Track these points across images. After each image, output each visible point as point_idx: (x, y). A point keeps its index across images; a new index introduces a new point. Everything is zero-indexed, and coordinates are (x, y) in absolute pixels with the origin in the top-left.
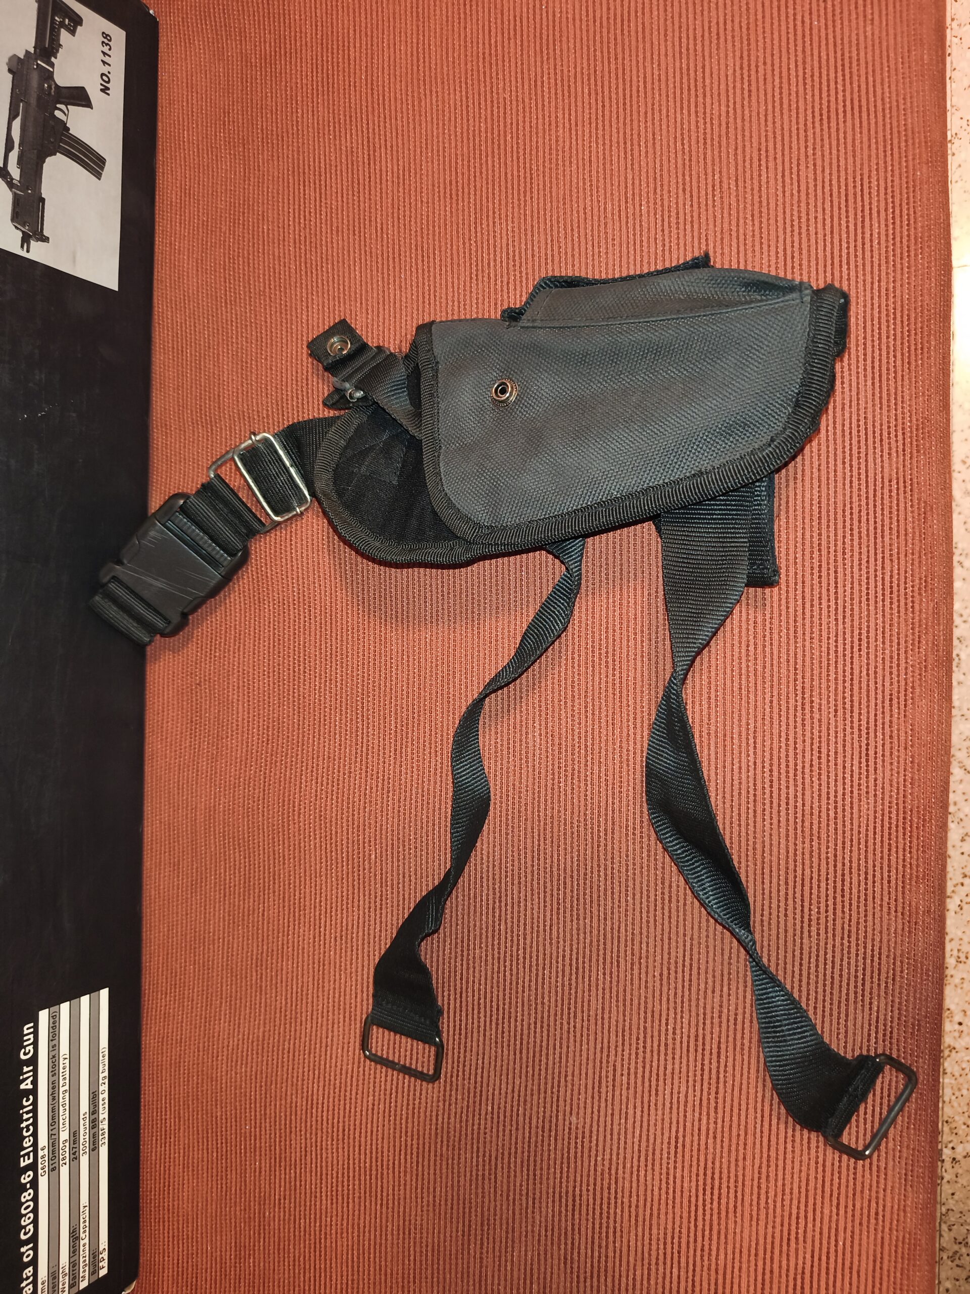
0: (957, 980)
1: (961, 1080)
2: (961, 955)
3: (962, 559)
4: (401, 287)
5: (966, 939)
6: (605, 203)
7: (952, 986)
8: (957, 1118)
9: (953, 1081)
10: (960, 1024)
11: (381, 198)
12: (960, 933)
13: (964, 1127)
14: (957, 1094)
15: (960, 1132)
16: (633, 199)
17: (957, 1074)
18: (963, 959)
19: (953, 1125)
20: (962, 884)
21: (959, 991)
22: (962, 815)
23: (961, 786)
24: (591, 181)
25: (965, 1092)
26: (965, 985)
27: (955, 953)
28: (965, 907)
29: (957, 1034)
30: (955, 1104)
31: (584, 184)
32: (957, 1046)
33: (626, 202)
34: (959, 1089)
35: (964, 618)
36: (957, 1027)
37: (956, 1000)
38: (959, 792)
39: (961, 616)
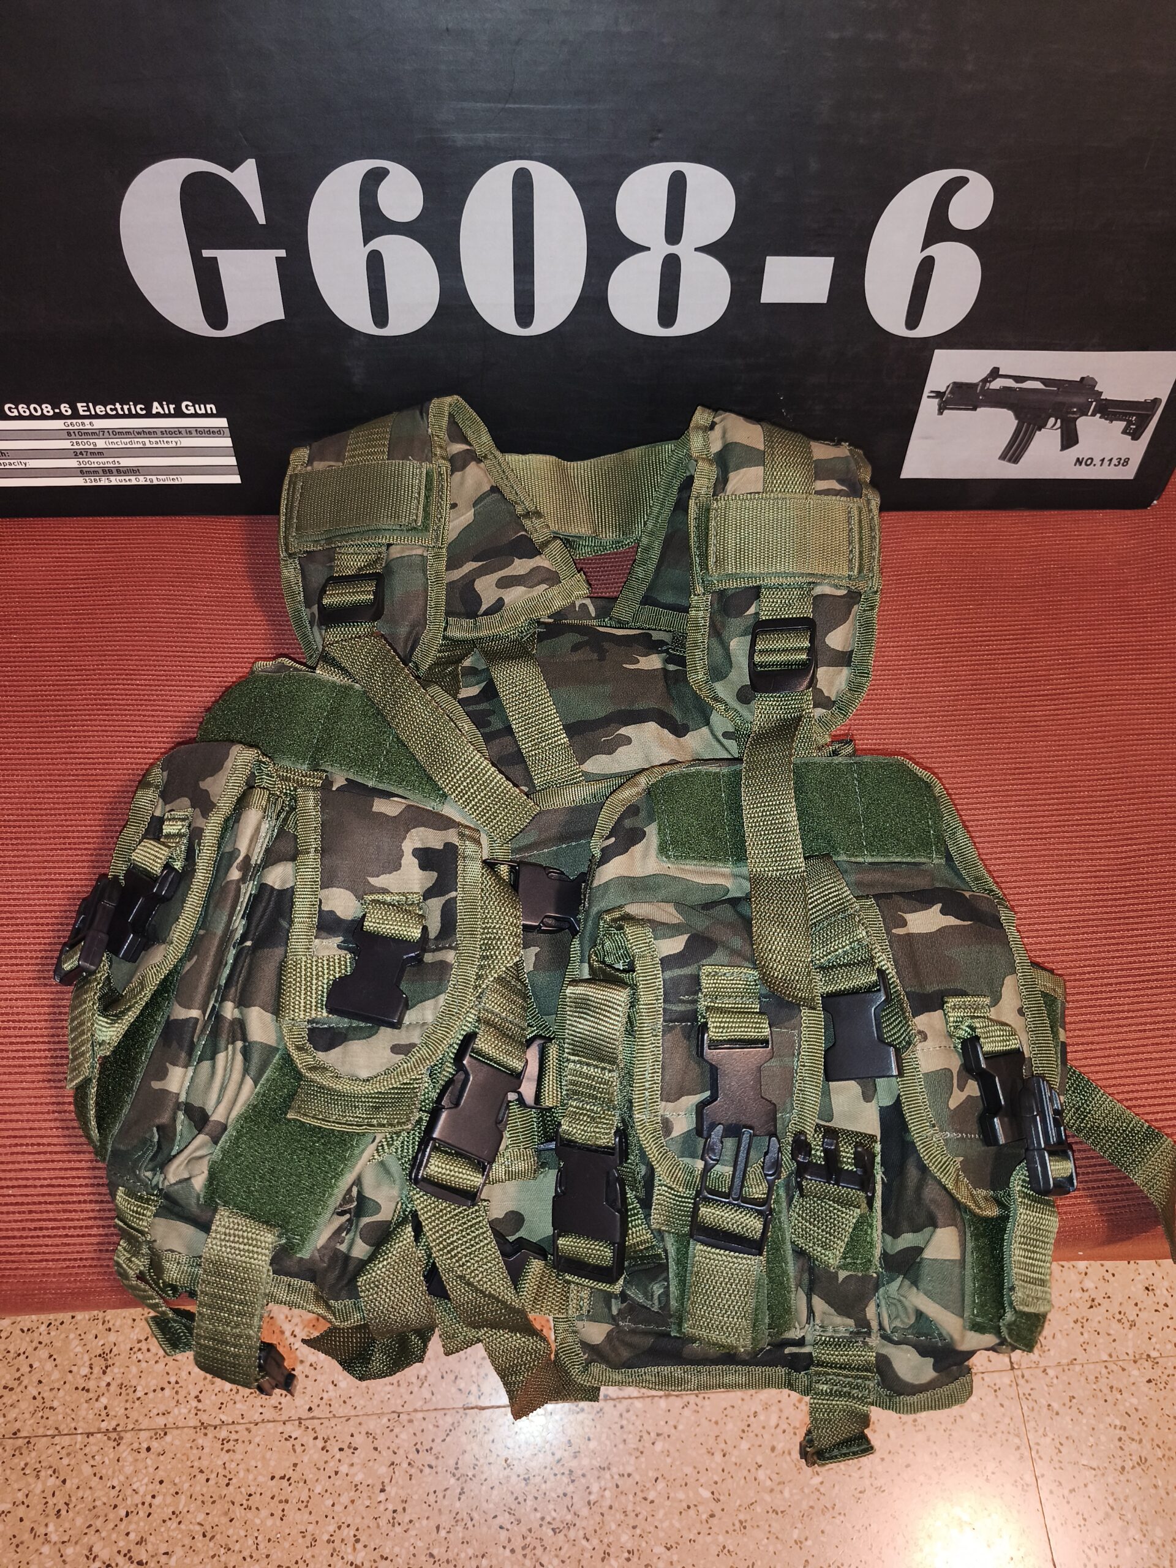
0: (200, 1442)
1: (80, 1455)
2: (232, 1443)
3: (692, 1406)
4: (928, 727)
5: (250, 1448)
6: (1026, 905)
7: (194, 1436)
8: (33, 1454)
9: (78, 1446)
10: (148, 1449)
11: (1009, 707)
12: (257, 1440)
13: (22, 1465)
14: (64, 1452)
15: (16, 1460)
16: (1032, 931)
17: (87, 1450)
18: (227, 1446)
19: (24, 1451)
20: (316, 1438)
21: (189, 1445)
22: (396, 1430)
23: (431, 1427)
24: (1045, 892)
25: (65, 1461)
26: (195, 1451)
27: (234, 1436)
28: (289, 1444)
29: (136, 1446)
30: (50, 1451)
31: (1042, 886)
32: (122, 1447)
33: (1029, 925)
34: (68, 1454)
35: (625, 1415)
36: (145, 1445)
37: (177, 1442)
38: (424, 1425)
39: (628, 1411)
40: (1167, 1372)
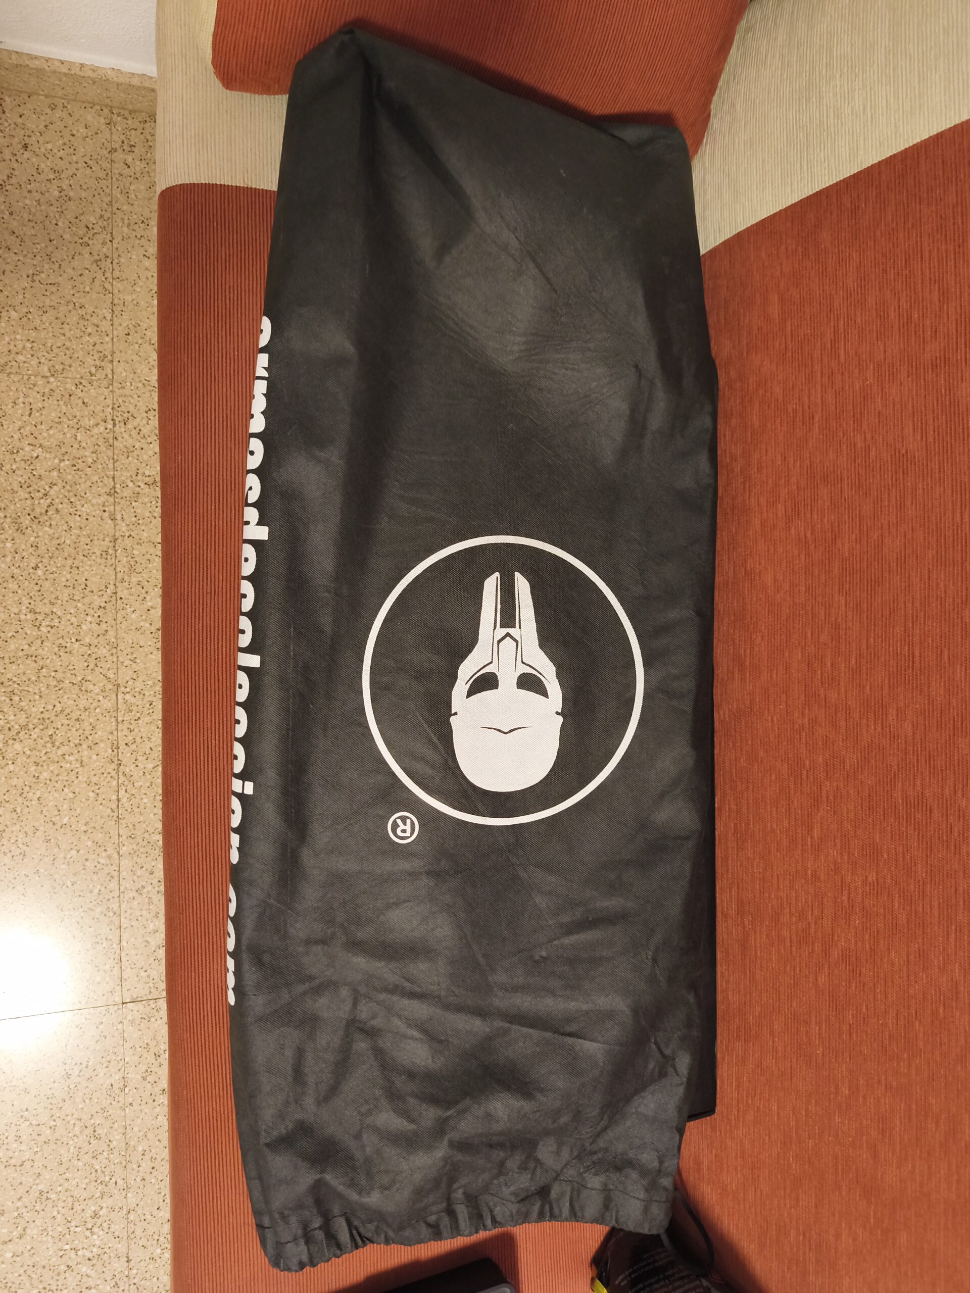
0: (107, 539)
1: (103, 474)
2: (105, 556)
3: (112, 814)
5: (102, 567)
7: (110, 535)
8: (105, 449)
9: (108, 473)
10: (104, 511)
12: (107, 570)
13: (100, 444)
14: (104, 465)
15: (102, 440)
17: (105, 478)
18: (104, 554)
19: (107, 444)
20: (106, 602)
21: (106, 532)
22: (108, 647)
23: (109, 666)
25: (100, 467)
26: (102, 536)
27: (109, 557)
28: (103, 588)
29: (106, 504)
30: (106, 458)
32: (106, 496)
34: (103, 468)
35: (110, 775)
36: (107, 509)
37: (107, 526)
38: (110, 662)
39: (111, 777)
40: (116, 1097)
